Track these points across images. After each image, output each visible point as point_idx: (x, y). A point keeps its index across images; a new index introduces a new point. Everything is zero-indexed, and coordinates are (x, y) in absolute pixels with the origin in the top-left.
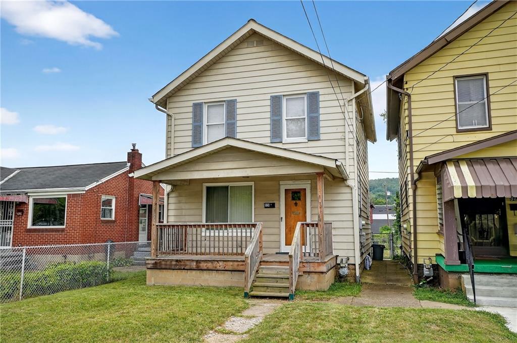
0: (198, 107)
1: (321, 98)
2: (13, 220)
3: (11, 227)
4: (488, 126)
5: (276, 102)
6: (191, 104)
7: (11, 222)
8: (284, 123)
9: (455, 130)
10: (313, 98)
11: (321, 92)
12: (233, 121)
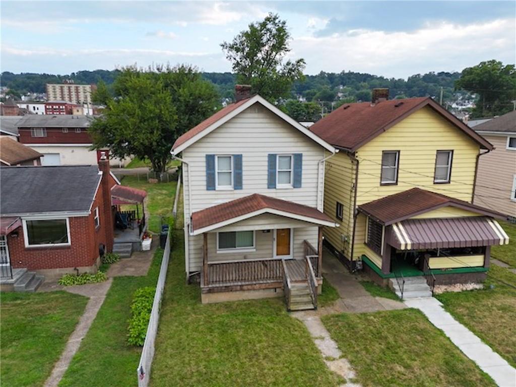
0: (210, 159)
1: (304, 158)
2: (6, 241)
3: (5, 247)
4: (395, 182)
5: (272, 158)
6: (204, 155)
7: (4, 242)
8: (277, 173)
9: (379, 184)
10: (298, 157)
11: (304, 154)
12: (240, 171)
